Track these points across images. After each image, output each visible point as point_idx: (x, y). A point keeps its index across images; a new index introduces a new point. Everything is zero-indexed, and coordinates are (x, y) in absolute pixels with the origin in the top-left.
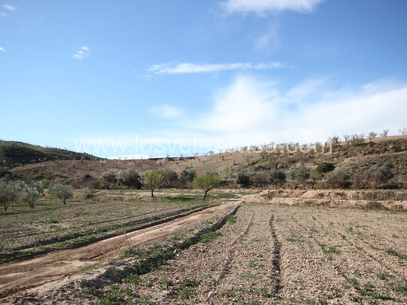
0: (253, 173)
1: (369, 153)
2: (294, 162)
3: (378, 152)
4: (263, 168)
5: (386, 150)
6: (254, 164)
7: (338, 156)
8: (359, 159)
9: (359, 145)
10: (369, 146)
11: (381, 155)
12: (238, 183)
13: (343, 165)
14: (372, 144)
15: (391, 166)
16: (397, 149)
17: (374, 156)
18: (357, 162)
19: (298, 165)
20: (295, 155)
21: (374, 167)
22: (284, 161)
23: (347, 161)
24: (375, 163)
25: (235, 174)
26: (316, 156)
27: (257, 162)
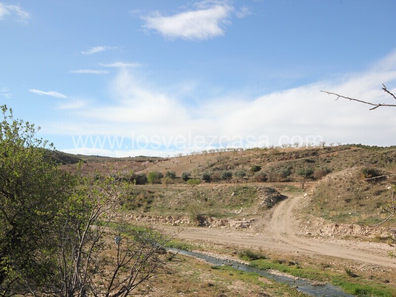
0: (212, 172)
1: (281, 160)
2: (238, 165)
3: (286, 159)
4: (218, 169)
5: (291, 157)
6: (212, 165)
7: (264, 161)
8: (276, 163)
9: (276, 154)
10: (282, 155)
11: (287, 161)
12: (203, 179)
13: (266, 167)
14: (284, 153)
15: (292, 168)
16: (297, 157)
17: (283, 162)
18: (274, 165)
19: (240, 166)
20: (239, 159)
21: (282, 168)
22: (232, 164)
23: (268, 164)
24: (283, 166)
25: (201, 173)
26: (251, 160)
27: (214, 164)
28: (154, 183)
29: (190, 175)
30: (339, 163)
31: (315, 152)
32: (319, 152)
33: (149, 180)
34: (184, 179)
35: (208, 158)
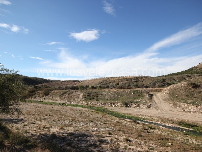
0: (101, 85)
1: (126, 81)
2: (110, 83)
3: (128, 81)
4: (104, 84)
8: (124, 82)
9: (124, 79)
13: (121, 83)
14: (126, 79)
15: (130, 84)
16: (131, 80)
19: (111, 83)
20: (110, 81)
21: (127, 84)
22: (108, 82)
23: (121, 82)
25: (97, 86)
26: (115, 81)
27: (102, 83)
28: (81, 89)
29: (94, 86)
30: (146, 82)
31: (137, 78)
32: (139, 78)
33: (79, 88)
34: (92, 88)
35: (99, 80)
